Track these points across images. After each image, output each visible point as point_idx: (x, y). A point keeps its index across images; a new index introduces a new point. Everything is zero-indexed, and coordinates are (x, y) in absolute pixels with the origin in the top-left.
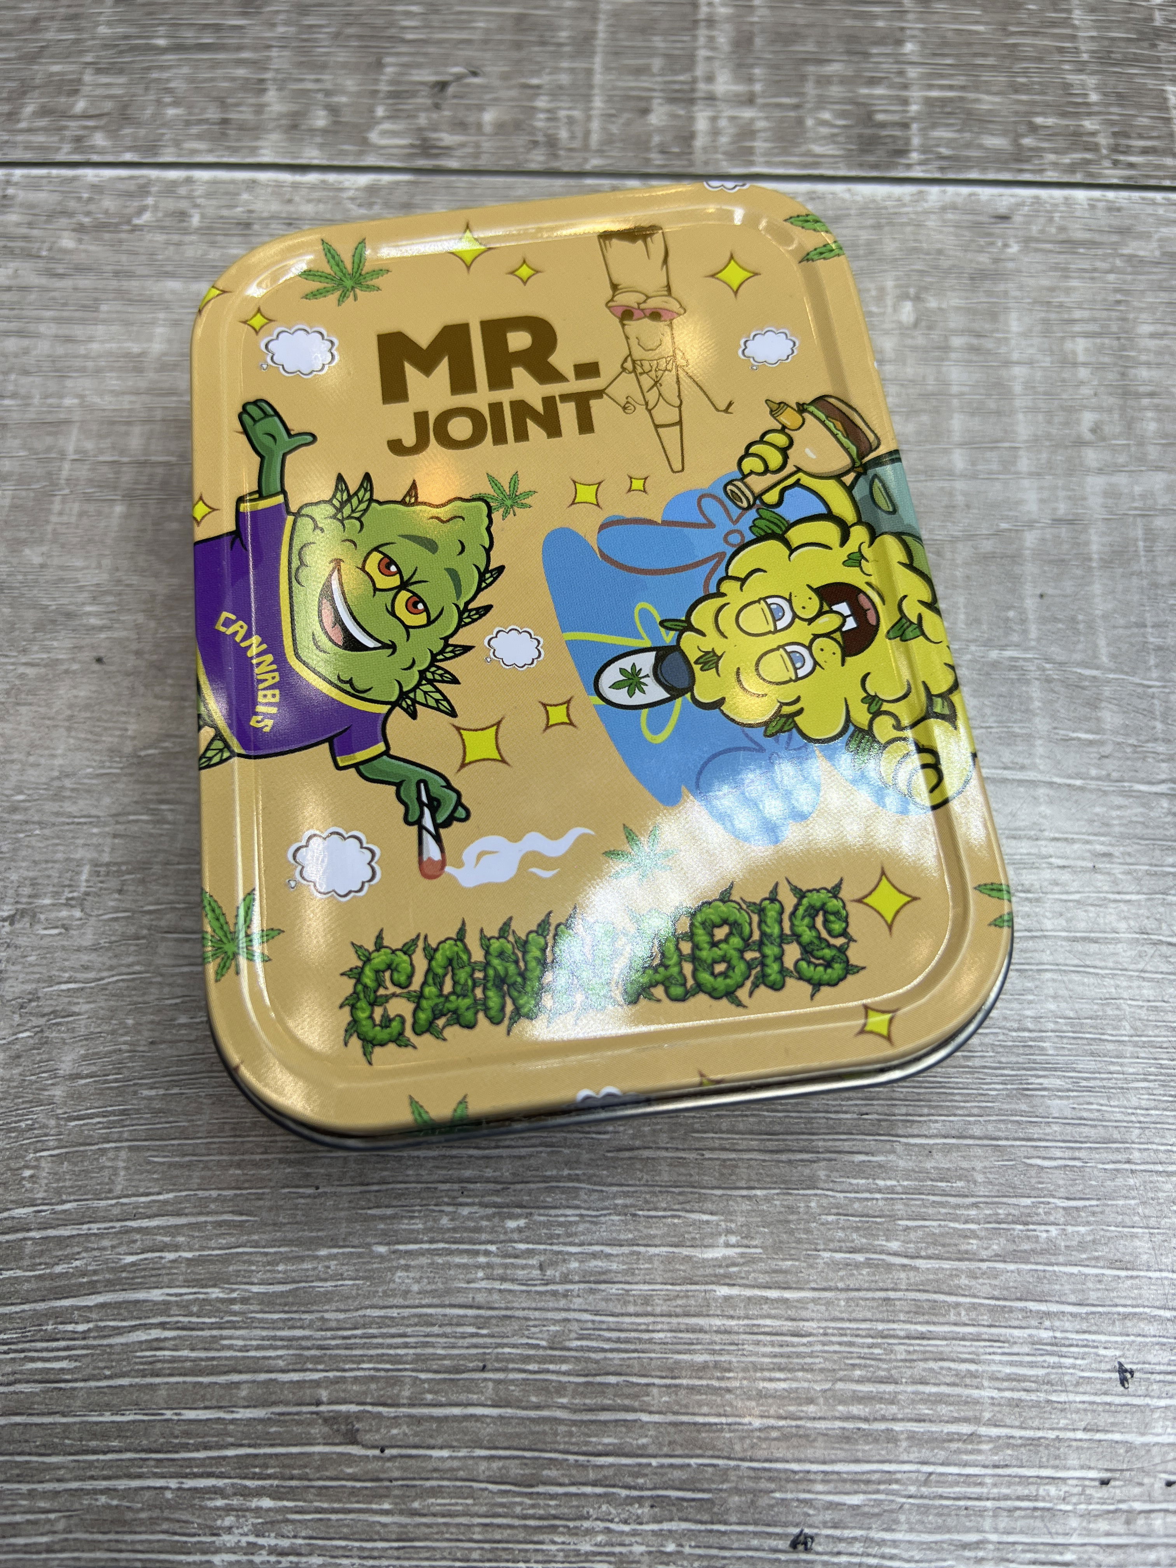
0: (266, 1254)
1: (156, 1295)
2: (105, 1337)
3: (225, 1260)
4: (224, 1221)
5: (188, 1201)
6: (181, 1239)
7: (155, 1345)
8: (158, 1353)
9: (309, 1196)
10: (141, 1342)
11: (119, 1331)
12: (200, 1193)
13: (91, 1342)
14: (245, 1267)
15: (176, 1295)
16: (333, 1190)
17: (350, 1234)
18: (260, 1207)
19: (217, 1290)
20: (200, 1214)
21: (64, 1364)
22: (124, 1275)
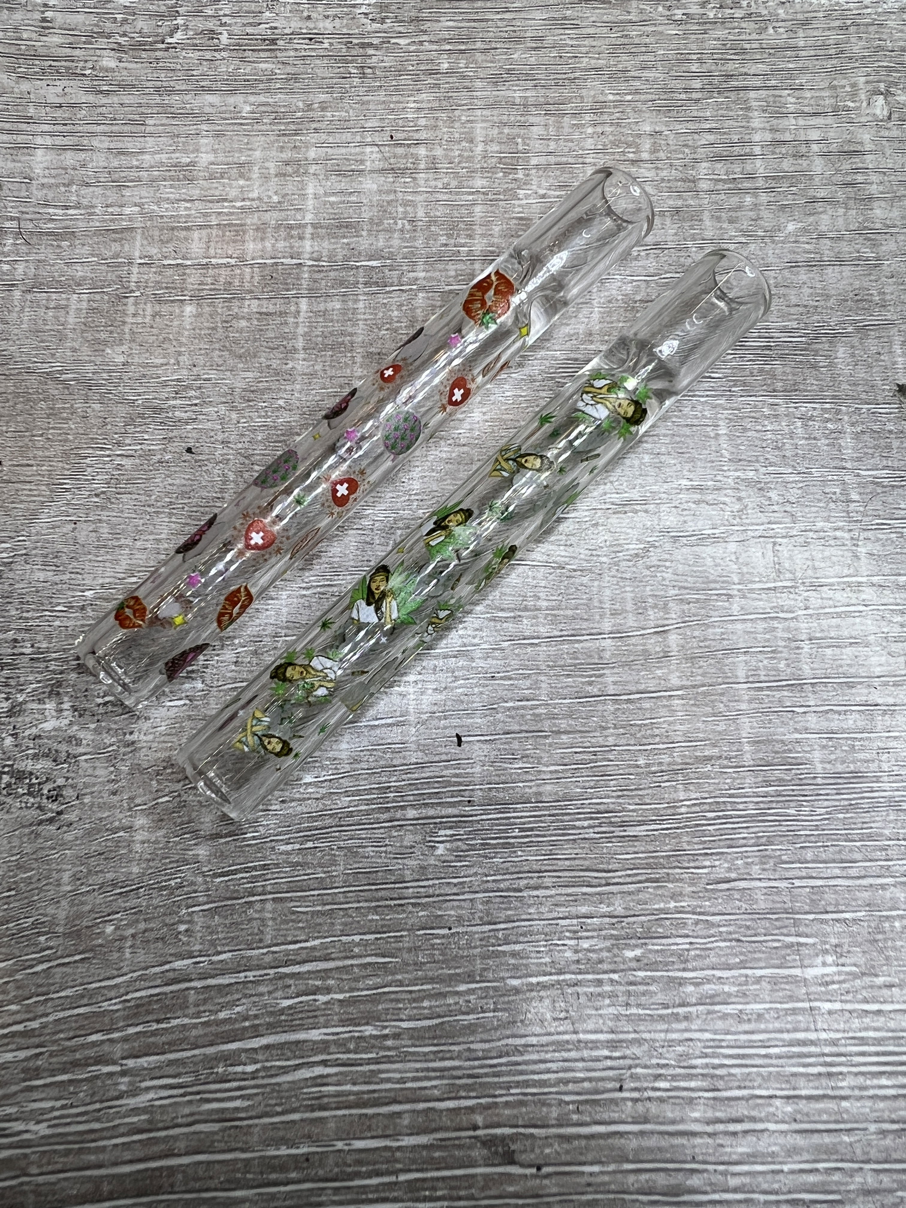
0: (411, 992)
1: (315, 1035)
2: (272, 1076)
3: (374, 999)
4: (370, 964)
5: (334, 947)
6: (331, 982)
7: (319, 1081)
8: (323, 1089)
9: (443, 936)
10: (306, 1079)
11: (285, 1070)
12: (344, 938)
13: (260, 1082)
14: (393, 1005)
15: (333, 1034)
16: (464, 930)
17: (485, 969)
18: (399, 949)
19: (370, 1028)
20: (347, 958)
21: (237, 1103)
22: (283, 1017)
